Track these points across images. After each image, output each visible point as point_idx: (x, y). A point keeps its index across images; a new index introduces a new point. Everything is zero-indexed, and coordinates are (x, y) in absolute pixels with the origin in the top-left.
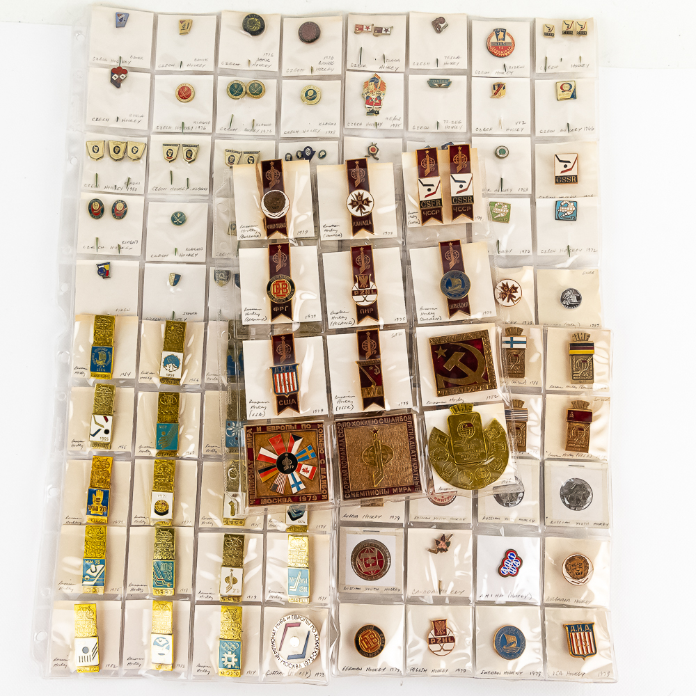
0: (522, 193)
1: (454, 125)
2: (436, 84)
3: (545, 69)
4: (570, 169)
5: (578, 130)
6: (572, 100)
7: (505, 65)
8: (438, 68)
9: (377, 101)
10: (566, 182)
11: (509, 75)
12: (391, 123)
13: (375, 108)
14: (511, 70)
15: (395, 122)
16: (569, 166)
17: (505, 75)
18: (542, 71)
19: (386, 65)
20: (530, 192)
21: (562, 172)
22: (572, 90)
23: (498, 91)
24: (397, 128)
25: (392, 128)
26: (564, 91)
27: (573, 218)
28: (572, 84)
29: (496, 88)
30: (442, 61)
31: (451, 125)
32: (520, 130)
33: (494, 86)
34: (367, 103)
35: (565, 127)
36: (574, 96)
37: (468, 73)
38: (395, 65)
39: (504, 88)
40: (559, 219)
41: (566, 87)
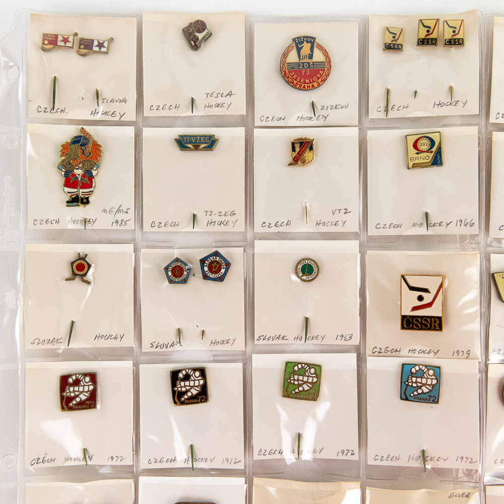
0: (343, 342)
1: (222, 218)
2: (190, 146)
3: (387, 110)
4: (429, 305)
5: (444, 224)
6: (435, 169)
7: (313, 104)
8: (195, 113)
9: (86, 180)
10: (421, 329)
11: (321, 122)
12: (111, 218)
13: (81, 192)
14: (324, 113)
15: (120, 217)
16: (428, 298)
17: (314, 122)
18: (382, 115)
19: (101, 109)
20: (356, 341)
21: (415, 309)
22: (434, 149)
23: (300, 154)
24: (123, 227)
25: (115, 227)
26: (419, 152)
27: (433, 397)
28: (436, 138)
29: (298, 149)
30: (200, 101)
31: (217, 219)
32: (340, 224)
33: (293, 144)
34: (68, 184)
35: (420, 219)
36: (437, 161)
37: (247, 122)
38: (118, 108)
39: (311, 149)
40: (407, 399)
41: (424, 145)
